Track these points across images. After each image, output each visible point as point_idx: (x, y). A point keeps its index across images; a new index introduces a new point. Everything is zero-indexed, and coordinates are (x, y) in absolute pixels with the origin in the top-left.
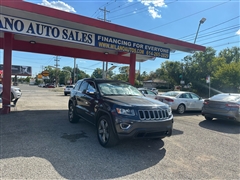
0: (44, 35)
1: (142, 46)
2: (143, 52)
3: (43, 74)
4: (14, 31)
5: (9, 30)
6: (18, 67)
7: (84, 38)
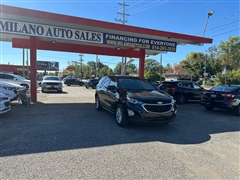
0: (60, 37)
1: (147, 41)
2: (148, 46)
3: (69, 68)
4: (37, 35)
5: (33, 34)
6: (47, 63)
7: (93, 37)
